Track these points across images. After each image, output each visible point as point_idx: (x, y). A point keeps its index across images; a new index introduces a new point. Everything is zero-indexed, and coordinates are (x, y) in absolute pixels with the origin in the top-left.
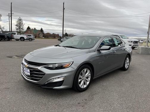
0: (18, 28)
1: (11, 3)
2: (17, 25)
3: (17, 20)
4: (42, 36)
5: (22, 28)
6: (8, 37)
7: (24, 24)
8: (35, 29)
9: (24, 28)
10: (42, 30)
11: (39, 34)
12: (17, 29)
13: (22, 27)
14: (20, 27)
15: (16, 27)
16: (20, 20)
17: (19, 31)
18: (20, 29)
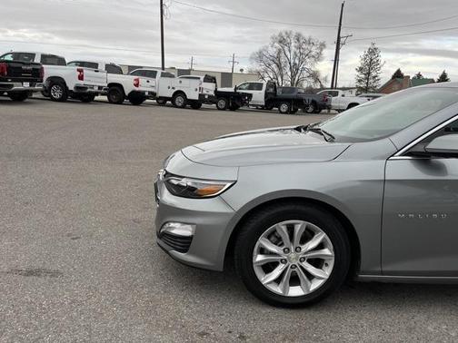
0: (363, 76)
1: (343, 5)
2: (361, 69)
3: (362, 54)
5: (374, 77)
6: (314, 102)
7: (382, 63)
8: (419, 75)
9: (380, 76)
12: (359, 81)
13: (374, 74)
14: (369, 74)
15: (357, 73)
16: (373, 51)
17: (363, 85)
18: (368, 79)
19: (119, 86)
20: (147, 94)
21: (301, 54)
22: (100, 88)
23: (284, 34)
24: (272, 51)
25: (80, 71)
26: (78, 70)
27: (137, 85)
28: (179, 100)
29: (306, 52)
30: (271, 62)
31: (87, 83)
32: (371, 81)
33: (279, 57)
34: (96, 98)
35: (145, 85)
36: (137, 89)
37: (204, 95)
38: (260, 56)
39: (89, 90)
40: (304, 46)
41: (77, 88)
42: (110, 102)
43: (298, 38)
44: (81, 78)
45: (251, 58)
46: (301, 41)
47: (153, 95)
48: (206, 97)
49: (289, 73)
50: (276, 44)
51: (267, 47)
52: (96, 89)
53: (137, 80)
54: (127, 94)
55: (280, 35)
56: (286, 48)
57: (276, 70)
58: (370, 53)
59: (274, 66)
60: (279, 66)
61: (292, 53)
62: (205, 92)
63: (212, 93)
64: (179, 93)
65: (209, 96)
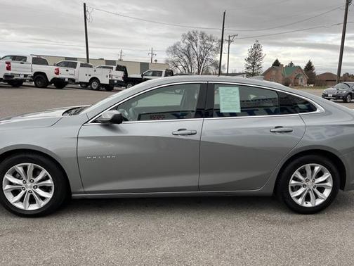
0: (250, 64)
2: (248, 60)
3: (250, 48)
4: (305, 81)
5: (258, 66)
7: (263, 55)
10: (309, 67)
11: (299, 75)
12: (248, 68)
14: (254, 63)
15: (246, 63)
16: (257, 47)
17: (250, 71)
18: (253, 67)
19: (44, 74)
20: (67, 80)
21: (205, 48)
22: (25, 76)
23: (192, 33)
24: (183, 46)
25: (8, 63)
26: (6, 63)
27: (57, 73)
28: (95, 85)
29: (209, 47)
30: (183, 54)
31: (14, 72)
32: (256, 68)
33: (188, 51)
34: (24, 84)
35: (65, 74)
36: (58, 76)
37: (114, 81)
38: (174, 49)
39: (15, 78)
40: (207, 42)
41: (6, 76)
42: (36, 86)
43: (202, 35)
44: (9, 68)
45: (168, 51)
46: (205, 38)
47: (73, 81)
48: (116, 82)
49: (197, 63)
50: (186, 41)
51: (180, 42)
52: (22, 77)
53: (58, 70)
54: (50, 80)
55: (189, 34)
56: (194, 43)
57: (187, 60)
58: (255, 48)
59: (185, 57)
60: (189, 57)
61: (198, 47)
62: (114, 78)
63: (121, 79)
64: (94, 79)
65: (118, 81)
